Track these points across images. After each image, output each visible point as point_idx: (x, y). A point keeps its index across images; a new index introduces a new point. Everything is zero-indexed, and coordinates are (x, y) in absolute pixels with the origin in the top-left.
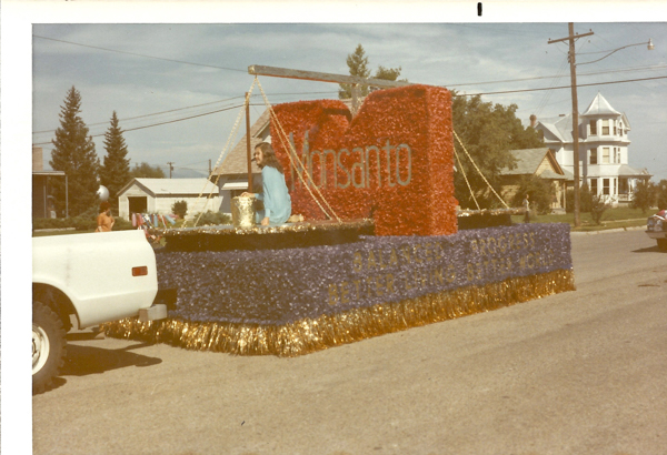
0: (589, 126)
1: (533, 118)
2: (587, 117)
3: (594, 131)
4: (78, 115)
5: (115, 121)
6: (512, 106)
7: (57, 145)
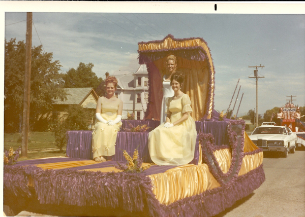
0: (137, 81)
1: (107, 74)
2: (136, 75)
3: (140, 84)
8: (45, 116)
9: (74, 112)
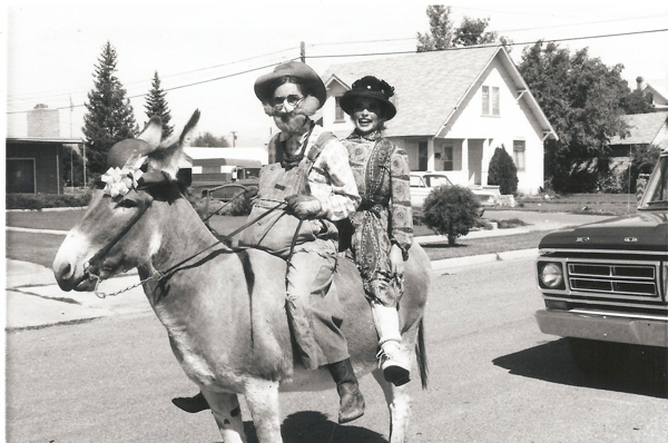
4: (113, 74)
5: (157, 82)
6: (619, 65)
7: (90, 109)
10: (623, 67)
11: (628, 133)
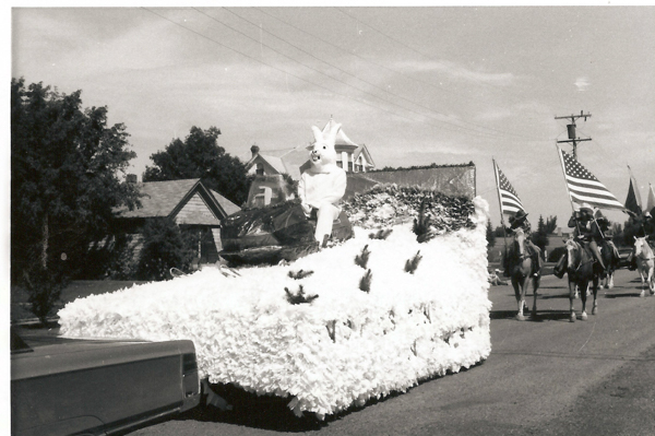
1: (254, 150)
8: (102, 243)
9: (156, 233)
10: (219, 133)
11: (139, 204)
